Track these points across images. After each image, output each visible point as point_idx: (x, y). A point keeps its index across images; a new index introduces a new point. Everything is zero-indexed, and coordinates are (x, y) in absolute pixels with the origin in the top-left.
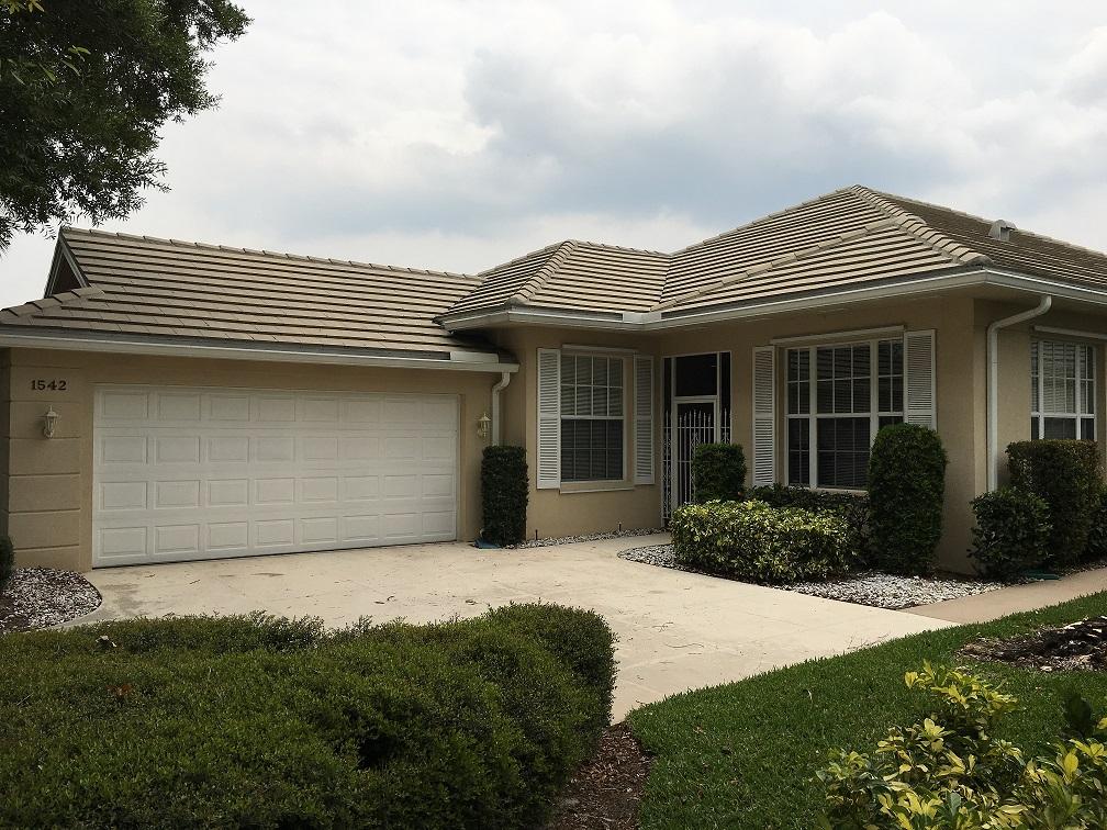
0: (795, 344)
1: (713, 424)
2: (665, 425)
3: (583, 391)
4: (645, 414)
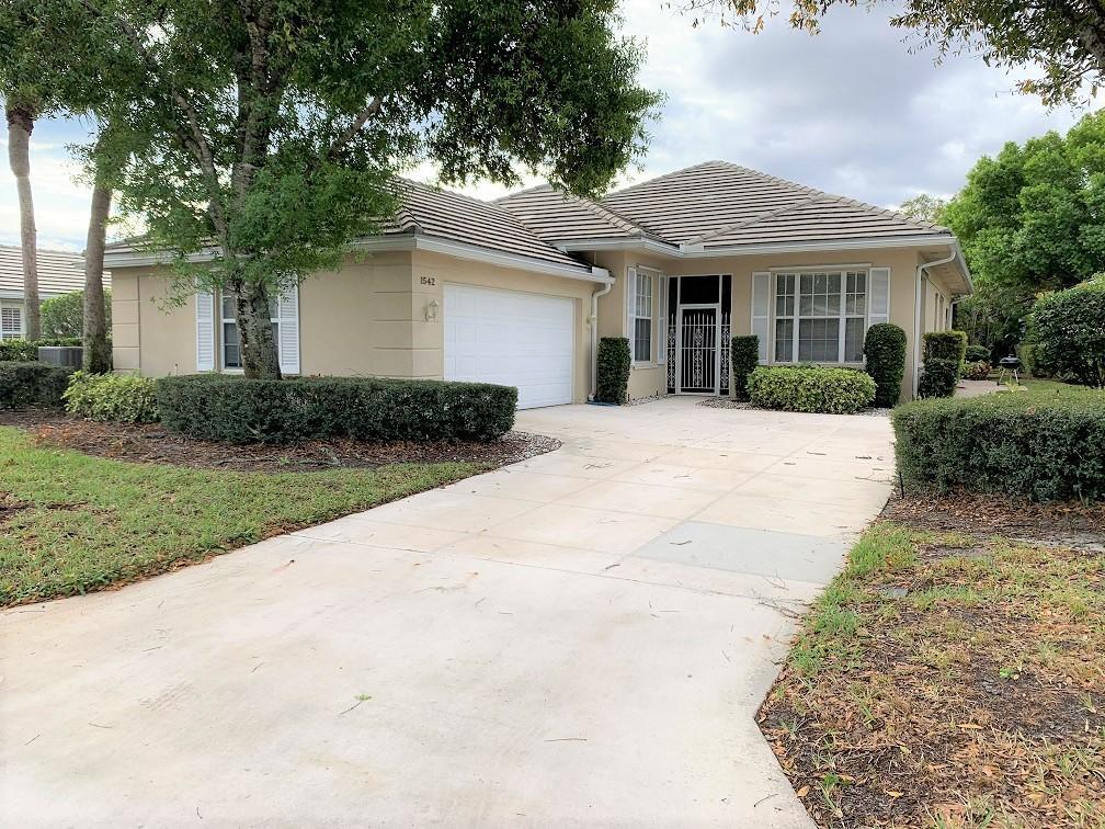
0: (782, 271)
1: (714, 323)
2: (670, 323)
3: (638, 298)
4: (662, 316)
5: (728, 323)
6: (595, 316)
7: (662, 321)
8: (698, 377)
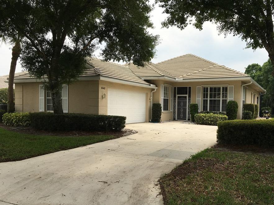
0: (205, 86)
1: (186, 100)
2: (174, 100)
3: (164, 93)
4: (172, 98)
5: (190, 100)
6: (152, 98)
7: (172, 99)
8: (182, 115)
